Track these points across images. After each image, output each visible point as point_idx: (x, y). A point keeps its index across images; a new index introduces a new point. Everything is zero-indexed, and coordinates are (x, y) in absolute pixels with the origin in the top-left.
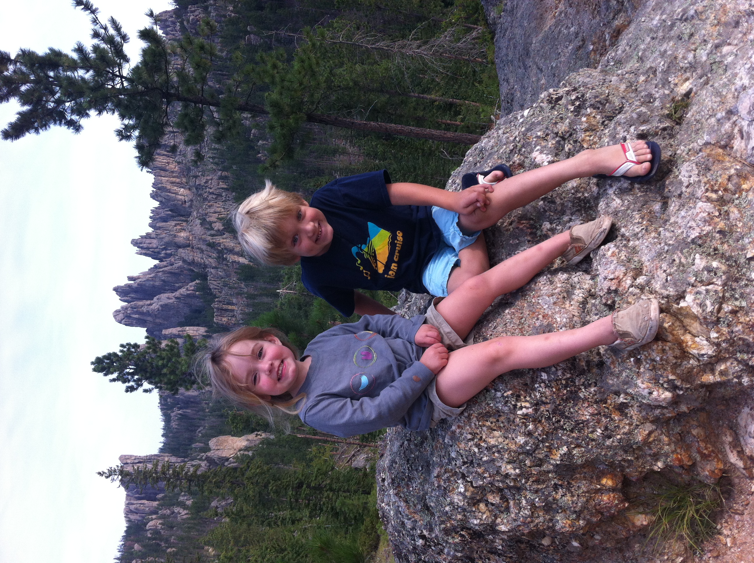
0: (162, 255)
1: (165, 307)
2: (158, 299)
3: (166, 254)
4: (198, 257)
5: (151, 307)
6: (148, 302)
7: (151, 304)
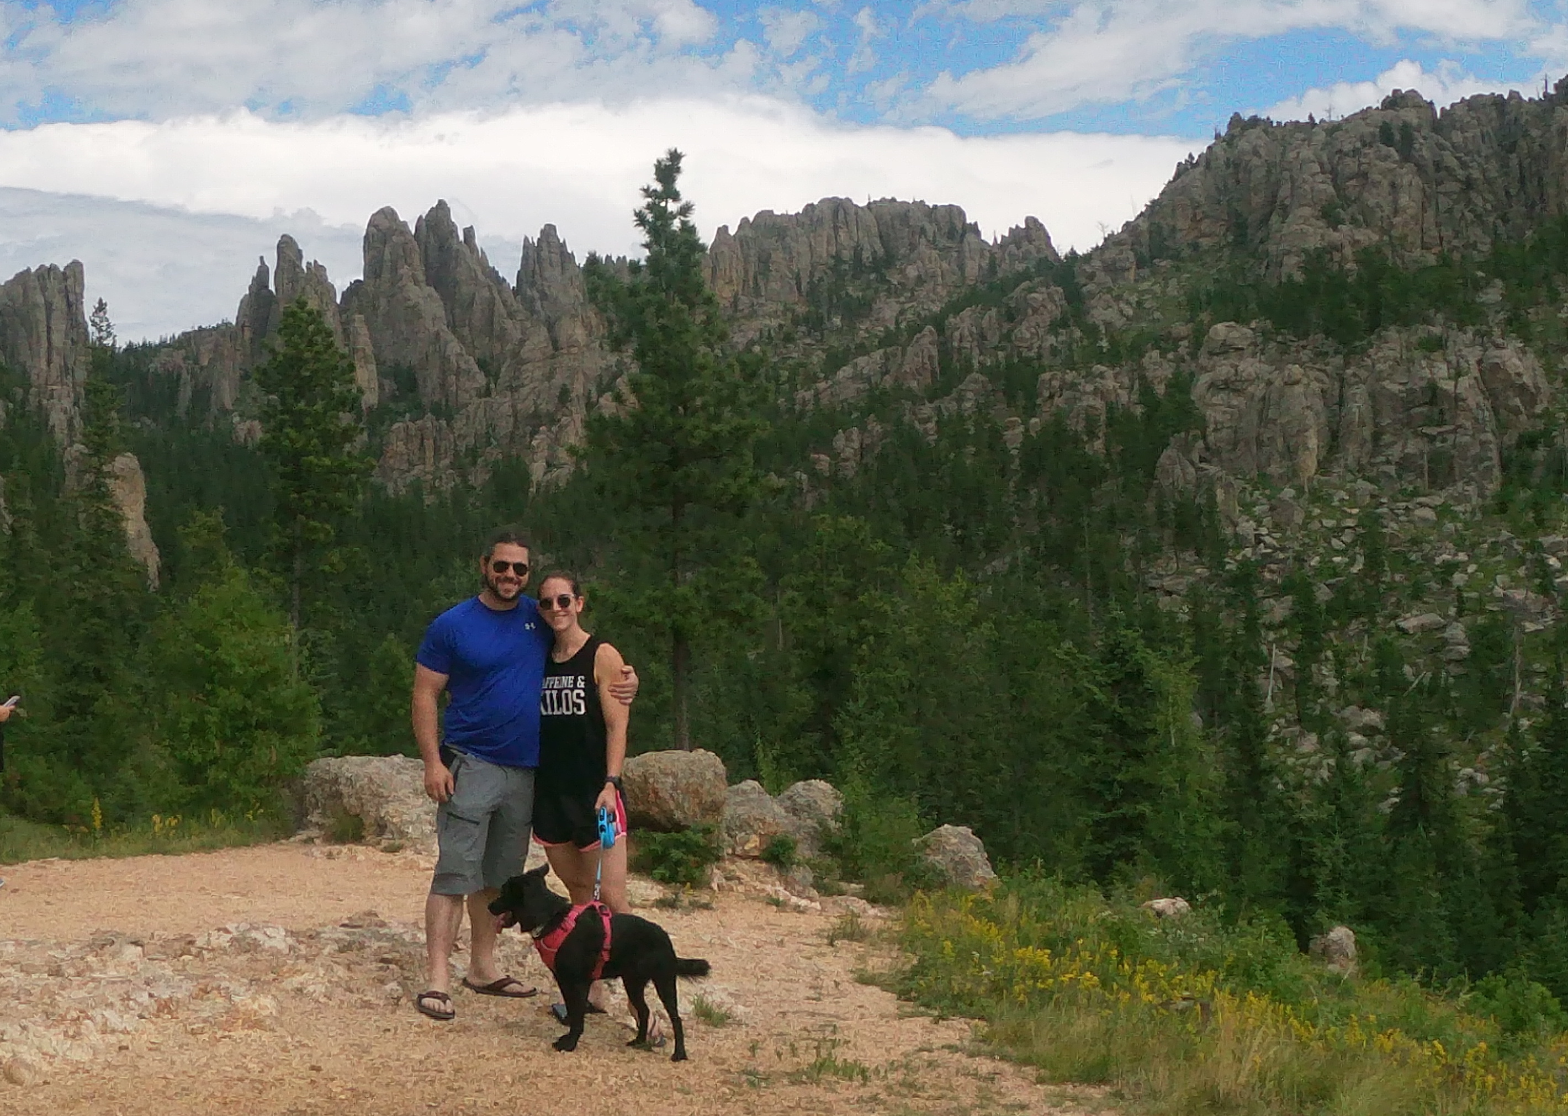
0: (529, 292)
1: (415, 313)
2: (430, 296)
3: (533, 300)
4: (533, 373)
5: (411, 285)
6: (421, 277)
7: (416, 283)
